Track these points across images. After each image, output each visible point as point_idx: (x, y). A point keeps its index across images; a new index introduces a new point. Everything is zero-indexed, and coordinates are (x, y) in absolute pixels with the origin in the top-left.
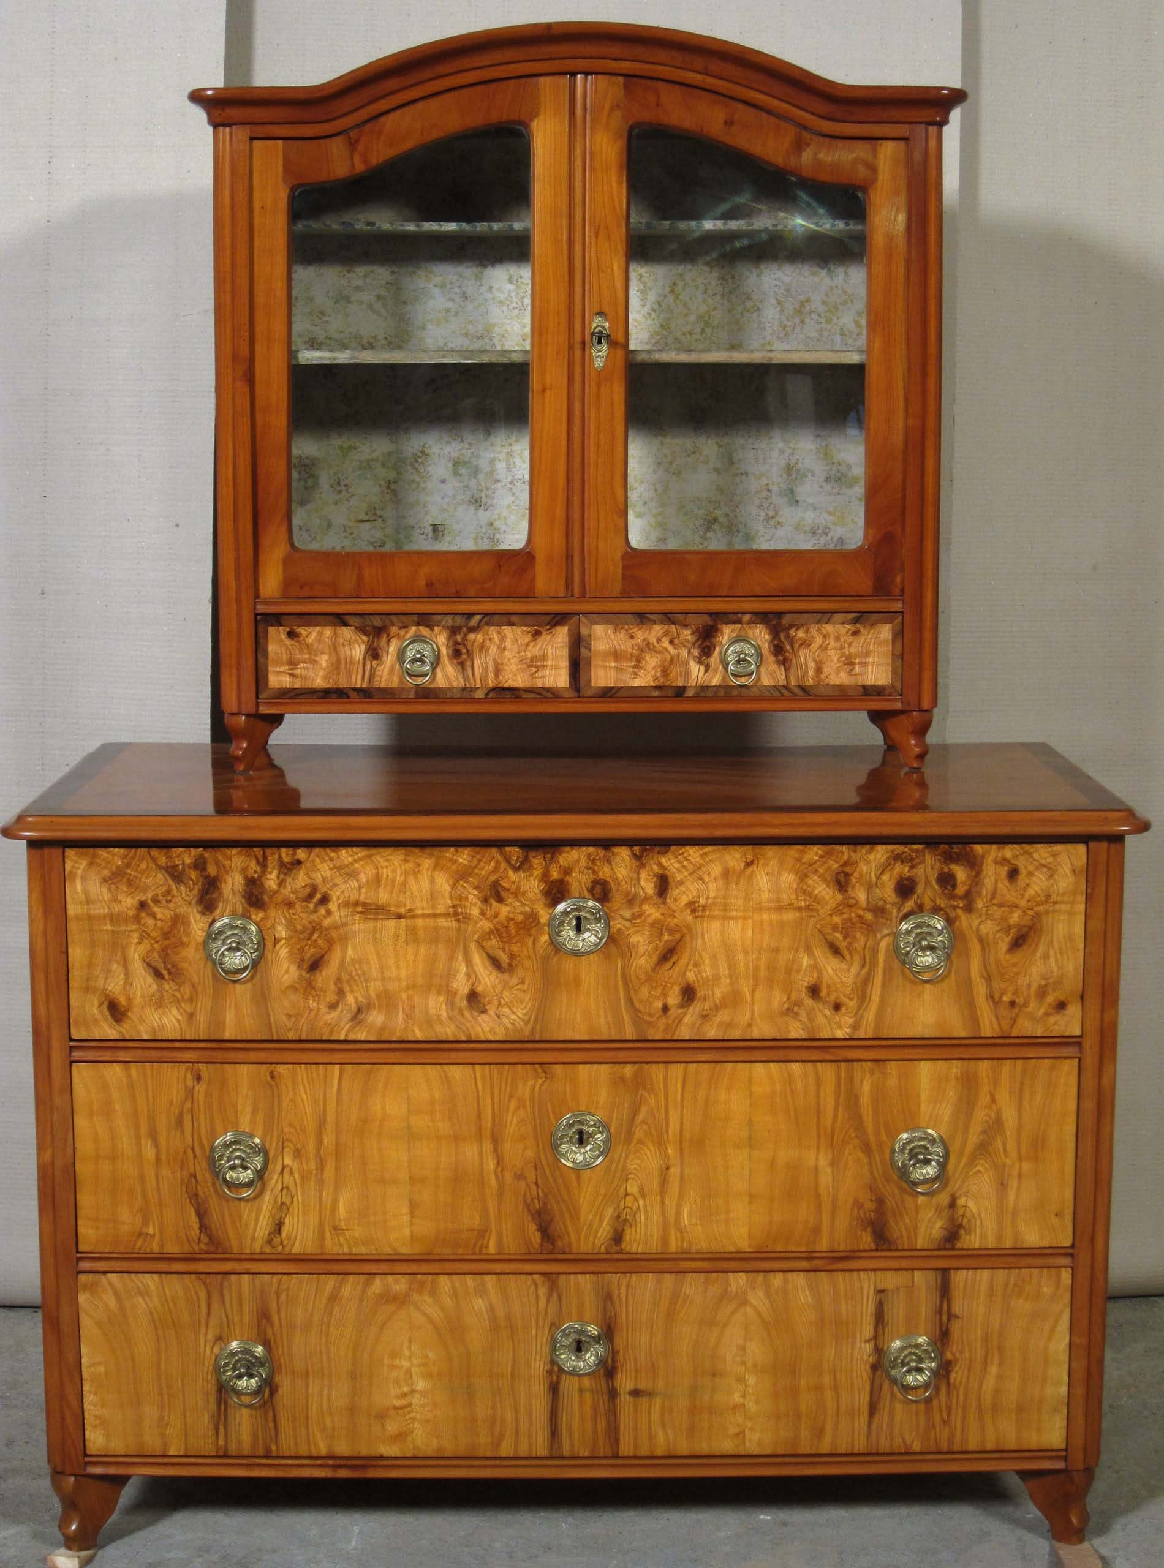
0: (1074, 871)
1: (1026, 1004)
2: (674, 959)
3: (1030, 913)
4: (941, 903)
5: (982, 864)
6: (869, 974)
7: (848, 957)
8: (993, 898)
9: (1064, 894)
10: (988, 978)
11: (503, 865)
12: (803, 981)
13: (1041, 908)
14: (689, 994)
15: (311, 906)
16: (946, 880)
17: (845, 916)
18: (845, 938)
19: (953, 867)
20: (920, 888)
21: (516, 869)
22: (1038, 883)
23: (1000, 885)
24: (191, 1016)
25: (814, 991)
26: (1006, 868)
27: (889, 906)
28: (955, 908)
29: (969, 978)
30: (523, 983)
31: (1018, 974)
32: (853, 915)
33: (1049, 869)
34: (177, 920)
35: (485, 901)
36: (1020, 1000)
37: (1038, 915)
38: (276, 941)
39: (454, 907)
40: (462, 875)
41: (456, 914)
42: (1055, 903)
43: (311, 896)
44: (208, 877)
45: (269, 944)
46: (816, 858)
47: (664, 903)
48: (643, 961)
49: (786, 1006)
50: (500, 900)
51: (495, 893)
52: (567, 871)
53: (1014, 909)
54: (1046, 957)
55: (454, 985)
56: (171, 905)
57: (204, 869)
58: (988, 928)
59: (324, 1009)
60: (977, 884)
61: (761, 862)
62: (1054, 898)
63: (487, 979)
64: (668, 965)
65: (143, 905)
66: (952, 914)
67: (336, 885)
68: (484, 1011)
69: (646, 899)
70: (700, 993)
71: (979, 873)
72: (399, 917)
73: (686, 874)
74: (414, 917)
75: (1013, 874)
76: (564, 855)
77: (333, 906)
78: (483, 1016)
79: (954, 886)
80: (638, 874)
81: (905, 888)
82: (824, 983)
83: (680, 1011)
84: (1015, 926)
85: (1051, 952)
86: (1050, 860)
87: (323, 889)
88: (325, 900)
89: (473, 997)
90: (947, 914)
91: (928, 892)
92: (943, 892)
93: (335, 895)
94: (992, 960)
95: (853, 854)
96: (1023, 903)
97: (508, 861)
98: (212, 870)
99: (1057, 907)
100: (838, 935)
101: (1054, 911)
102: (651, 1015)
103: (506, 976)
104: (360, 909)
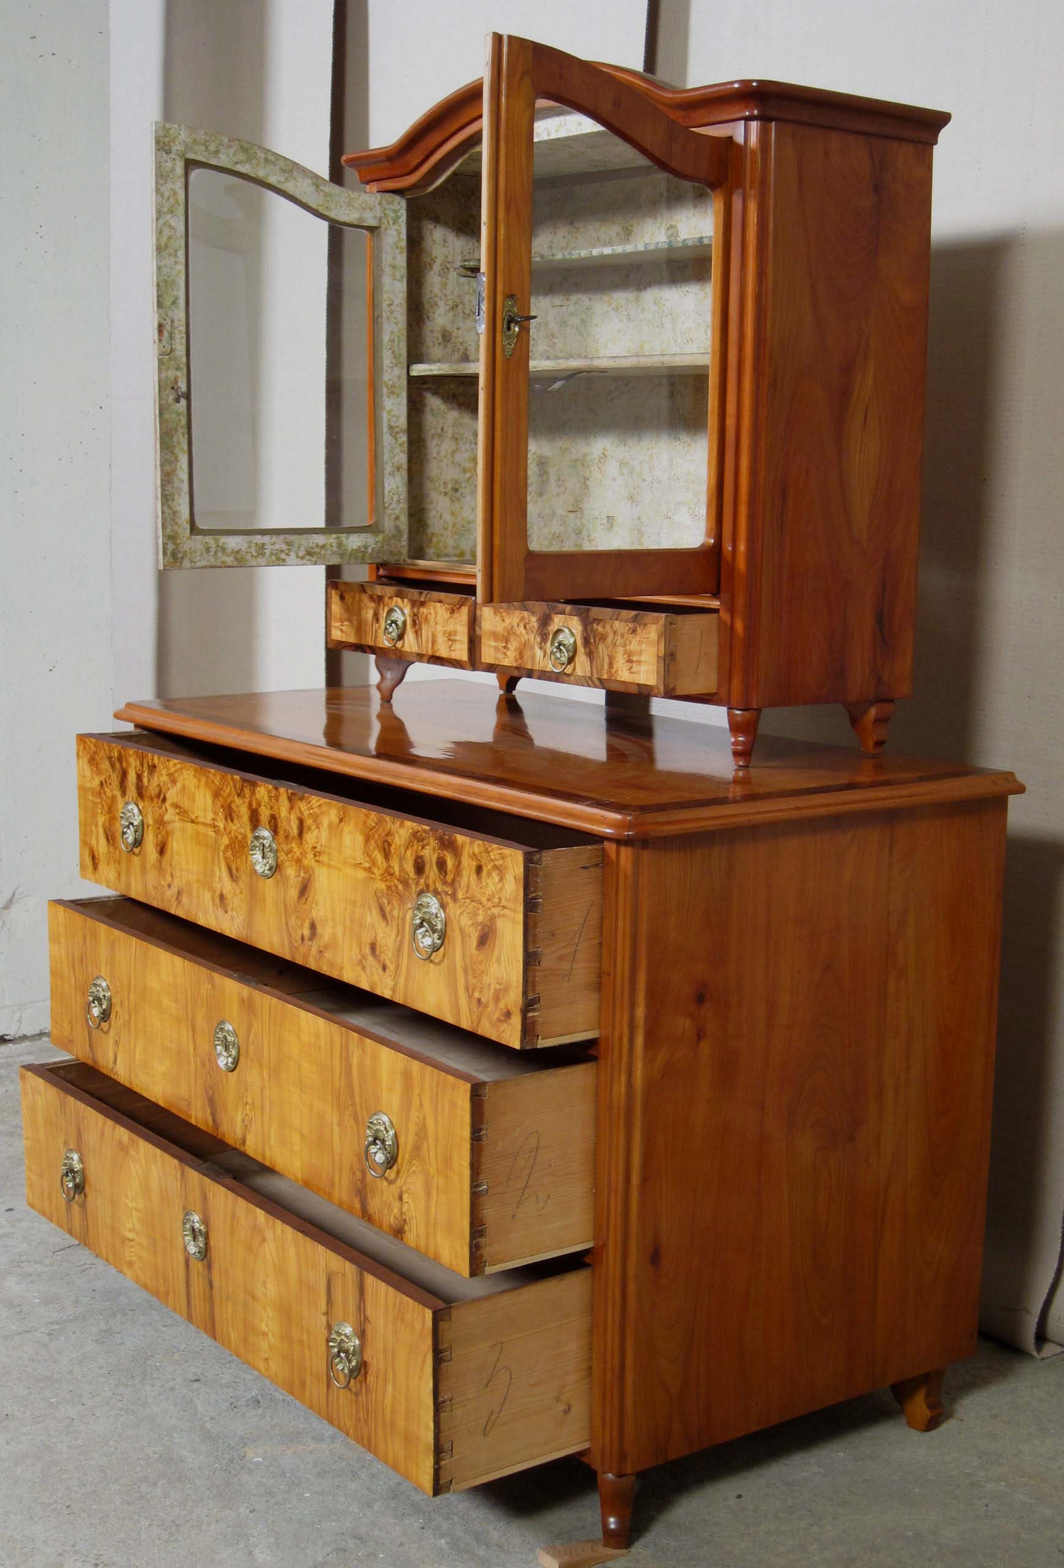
0: (515, 877)
1: (486, 1006)
2: (306, 896)
3: (489, 912)
4: (440, 887)
5: (461, 855)
6: (401, 941)
7: (390, 923)
8: (467, 892)
9: (509, 900)
10: (465, 970)
11: (233, 790)
12: (367, 939)
13: (495, 911)
14: (313, 926)
15: (160, 802)
16: (441, 864)
17: (388, 883)
18: (388, 903)
19: (445, 853)
20: (427, 867)
21: (239, 795)
22: (491, 883)
23: (471, 879)
24: (119, 875)
25: (373, 947)
26: (475, 863)
27: (410, 881)
28: (447, 894)
29: (455, 968)
30: (241, 893)
31: (483, 972)
32: (392, 884)
33: (500, 871)
34: (114, 799)
35: (226, 819)
36: (484, 1000)
37: (493, 918)
38: (148, 826)
39: (213, 819)
40: (216, 795)
41: (215, 826)
42: (504, 907)
43: (158, 796)
44: (122, 769)
45: (146, 827)
46: (374, 824)
47: (301, 844)
48: (293, 893)
49: (359, 958)
50: (232, 821)
51: (230, 815)
52: (259, 805)
53: (480, 906)
54: (499, 961)
55: (214, 885)
56: (111, 787)
57: (121, 763)
58: (465, 921)
59: (166, 887)
60: (458, 875)
61: (347, 820)
62: (504, 903)
63: (226, 885)
64: (304, 900)
65: (101, 783)
66: (444, 898)
67: (169, 789)
68: (226, 912)
69: (293, 838)
70: (319, 930)
71: (460, 863)
72: (193, 822)
73: (311, 821)
74: (198, 823)
75: (479, 869)
76: (259, 788)
77: (167, 804)
78: (226, 915)
79: (446, 872)
80: (290, 814)
81: (420, 868)
82: (378, 944)
83: (310, 943)
84: (482, 923)
85: (502, 959)
86: (501, 862)
87: (164, 790)
88: (164, 800)
89: (222, 897)
90: (442, 898)
91: (432, 871)
92: (440, 878)
93: (168, 795)
94: (468, 953)
95: (392, 826)
96: (484, 900)
97: (235, 788)
98: (124, 764)
99: (506, 911)
100: (384, 900)
101: (504, 916)
102: (296, 941)
103: (234, 884)
104: (178, 811)
